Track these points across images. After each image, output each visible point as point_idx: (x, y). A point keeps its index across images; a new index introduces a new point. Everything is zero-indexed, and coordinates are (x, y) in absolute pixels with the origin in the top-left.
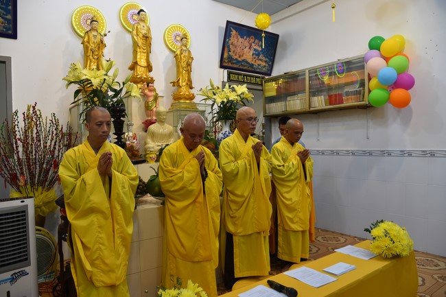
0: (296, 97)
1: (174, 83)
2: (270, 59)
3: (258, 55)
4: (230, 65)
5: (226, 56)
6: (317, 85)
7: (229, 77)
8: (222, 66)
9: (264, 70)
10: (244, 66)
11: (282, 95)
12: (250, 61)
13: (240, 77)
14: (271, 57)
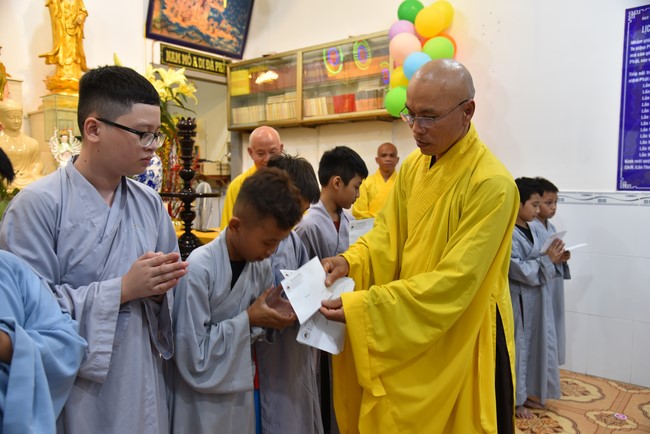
0: (280, 98)
1: (47, 56)
2: (240, 30)
3: (219, 20)
4: (165, 34)
5: (156, 15)
6: (315, 78)
7: (164, 56)
8: (149, 35)
9: (230, 48)
10: (192, 38)
11: (258, 95)
12: (203, 29)
13: (185, 58)
14: (242, 25)
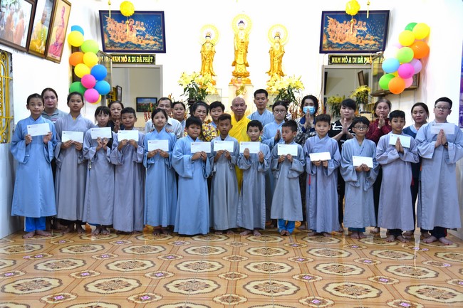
3: (364, 35)
4: (331, 49)
5: (325, 42)
7: (330, 61)
8: (321, 52)
9: (374, 48)
10: (348, 48)
12: (354, 42)
13: (344, 59)
14: (382, 34)
